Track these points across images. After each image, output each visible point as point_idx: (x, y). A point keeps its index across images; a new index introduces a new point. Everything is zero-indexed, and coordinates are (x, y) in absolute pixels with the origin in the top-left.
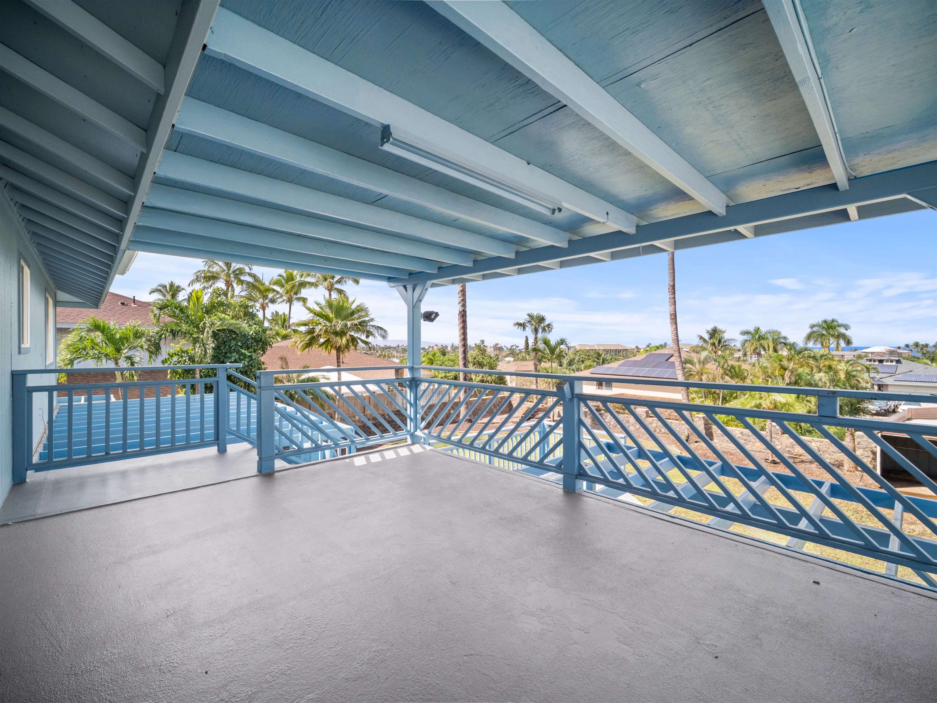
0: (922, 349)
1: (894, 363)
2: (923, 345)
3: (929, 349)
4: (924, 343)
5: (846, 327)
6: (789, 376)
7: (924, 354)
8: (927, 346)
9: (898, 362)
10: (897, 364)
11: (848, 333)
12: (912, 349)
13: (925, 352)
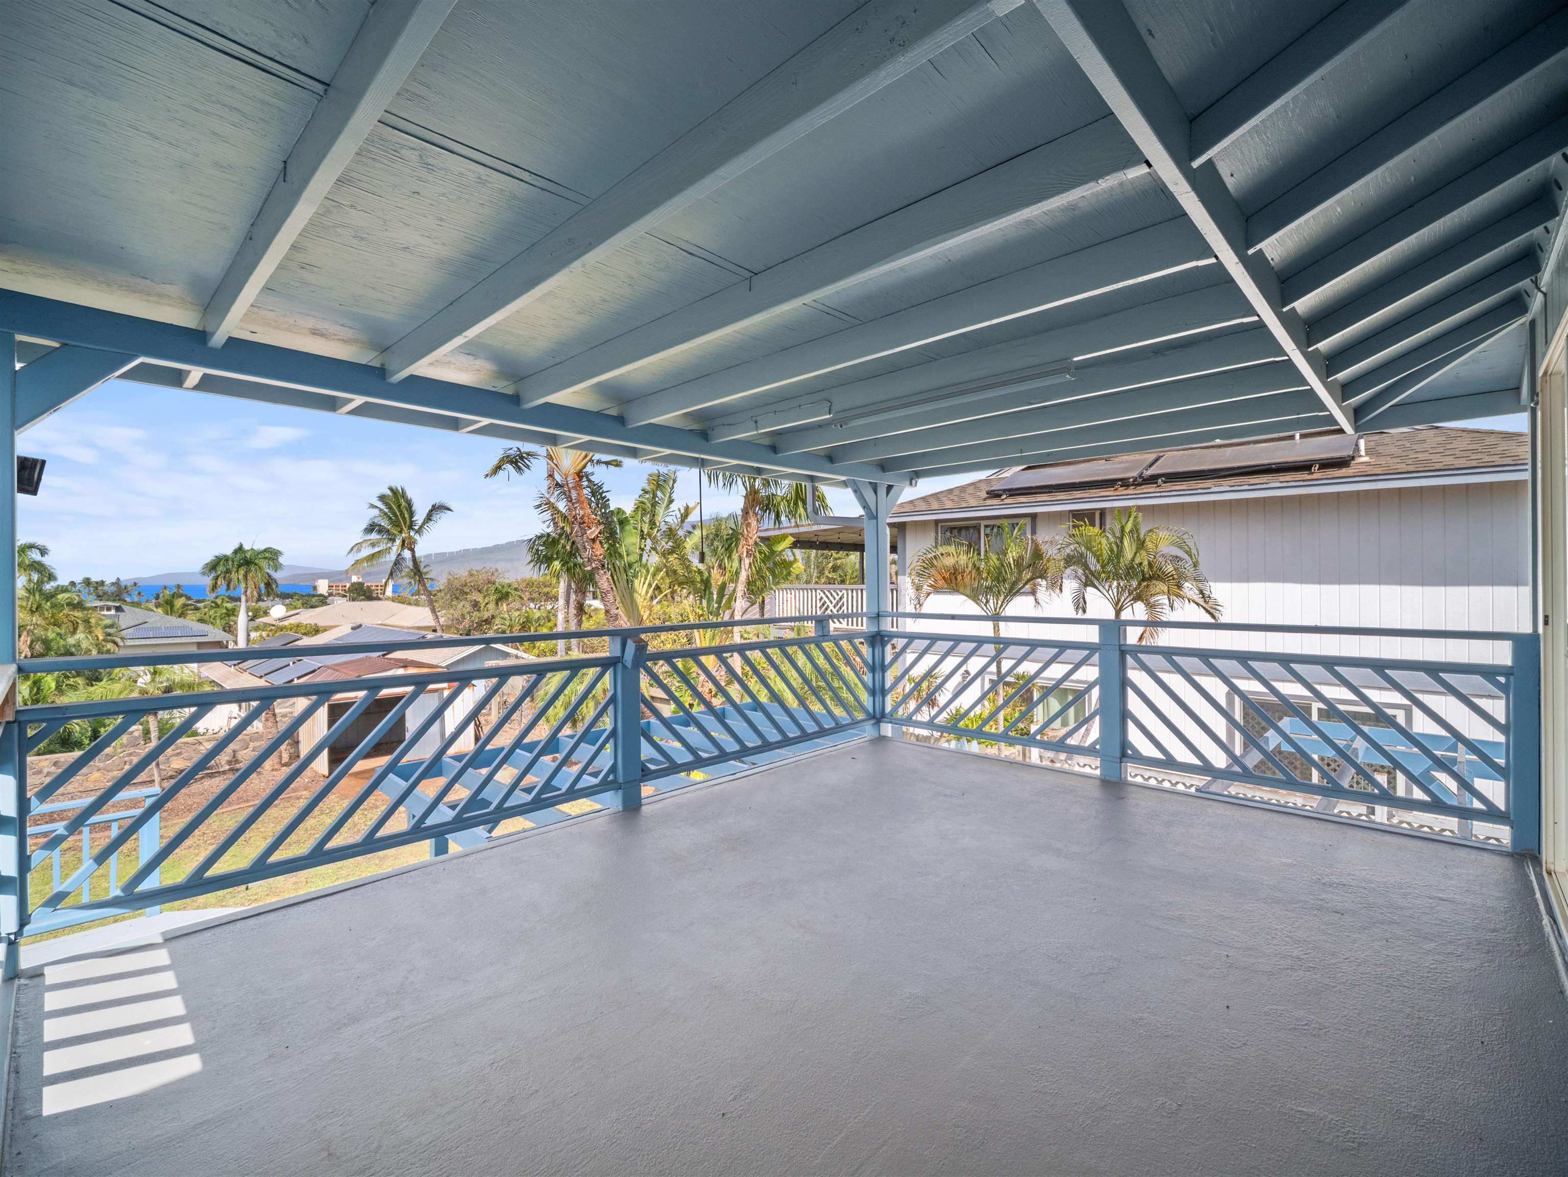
0: (96, 588)
1: (113, 612)
2: (97, 583)
3: (105, 588)
4: (99, 579)
5: (43, 551)
6: (28, 643)
7: (99, 596)
8: (102, 583)
9: (118, 609)
10: (118, 613)
11: (46, 560)
12: (82, 589)
13: (100, 593)
